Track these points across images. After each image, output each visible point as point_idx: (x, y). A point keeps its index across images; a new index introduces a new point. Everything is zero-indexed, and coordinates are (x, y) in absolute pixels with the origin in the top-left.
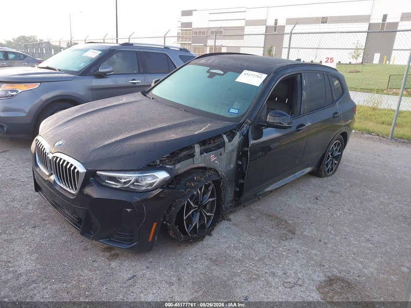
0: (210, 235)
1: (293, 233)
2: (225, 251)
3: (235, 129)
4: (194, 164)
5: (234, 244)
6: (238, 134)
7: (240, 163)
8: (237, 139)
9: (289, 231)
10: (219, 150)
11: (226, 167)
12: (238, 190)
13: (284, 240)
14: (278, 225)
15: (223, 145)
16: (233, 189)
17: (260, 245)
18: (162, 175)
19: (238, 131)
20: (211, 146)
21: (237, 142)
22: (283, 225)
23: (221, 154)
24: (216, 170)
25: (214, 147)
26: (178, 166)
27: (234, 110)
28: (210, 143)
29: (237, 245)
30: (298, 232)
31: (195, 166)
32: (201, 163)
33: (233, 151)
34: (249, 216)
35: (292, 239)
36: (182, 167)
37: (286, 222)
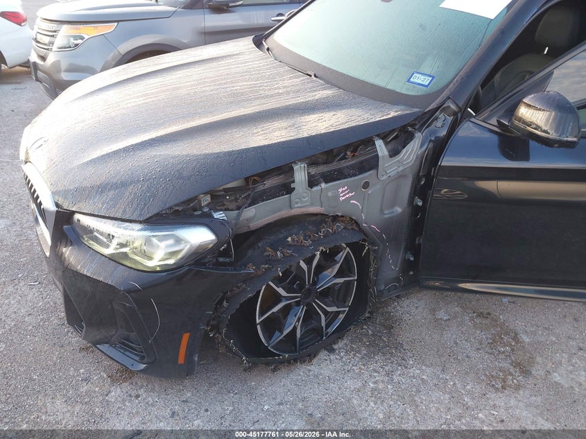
0: (332, 351)
1: (526, 372)
2: (349, 400)
3: (413, 126)
4: (291, 208)
5: (375, 383)
6: (419, 137)
7: (420, 204)
8: (414, 150)
9: (517, 365)
10: (361, 176)
11: (382, 211)
12: (412, 259)
13: (497, 389)
14: (493, 344)
15: (372, 164)
16: (401, 256)
17: (436, 395)
18: (199, 236)
19: (420, 130)
20: (344, 164)
21: (412, 158)
22: (505, 346)
23: (366, 185)
24: (352, 220)
25: (352, 167)
26: (250, 212)
27: (422, 77)
28: (344, 158)
29: (381, 386)
30: (538, 371)
31: (296, 211)
32: (312, 204)
33: (401, 176)
34: (433, 311)
35: (518, 388)
36: (257, 215)
37: (516, 338)
